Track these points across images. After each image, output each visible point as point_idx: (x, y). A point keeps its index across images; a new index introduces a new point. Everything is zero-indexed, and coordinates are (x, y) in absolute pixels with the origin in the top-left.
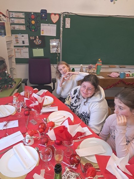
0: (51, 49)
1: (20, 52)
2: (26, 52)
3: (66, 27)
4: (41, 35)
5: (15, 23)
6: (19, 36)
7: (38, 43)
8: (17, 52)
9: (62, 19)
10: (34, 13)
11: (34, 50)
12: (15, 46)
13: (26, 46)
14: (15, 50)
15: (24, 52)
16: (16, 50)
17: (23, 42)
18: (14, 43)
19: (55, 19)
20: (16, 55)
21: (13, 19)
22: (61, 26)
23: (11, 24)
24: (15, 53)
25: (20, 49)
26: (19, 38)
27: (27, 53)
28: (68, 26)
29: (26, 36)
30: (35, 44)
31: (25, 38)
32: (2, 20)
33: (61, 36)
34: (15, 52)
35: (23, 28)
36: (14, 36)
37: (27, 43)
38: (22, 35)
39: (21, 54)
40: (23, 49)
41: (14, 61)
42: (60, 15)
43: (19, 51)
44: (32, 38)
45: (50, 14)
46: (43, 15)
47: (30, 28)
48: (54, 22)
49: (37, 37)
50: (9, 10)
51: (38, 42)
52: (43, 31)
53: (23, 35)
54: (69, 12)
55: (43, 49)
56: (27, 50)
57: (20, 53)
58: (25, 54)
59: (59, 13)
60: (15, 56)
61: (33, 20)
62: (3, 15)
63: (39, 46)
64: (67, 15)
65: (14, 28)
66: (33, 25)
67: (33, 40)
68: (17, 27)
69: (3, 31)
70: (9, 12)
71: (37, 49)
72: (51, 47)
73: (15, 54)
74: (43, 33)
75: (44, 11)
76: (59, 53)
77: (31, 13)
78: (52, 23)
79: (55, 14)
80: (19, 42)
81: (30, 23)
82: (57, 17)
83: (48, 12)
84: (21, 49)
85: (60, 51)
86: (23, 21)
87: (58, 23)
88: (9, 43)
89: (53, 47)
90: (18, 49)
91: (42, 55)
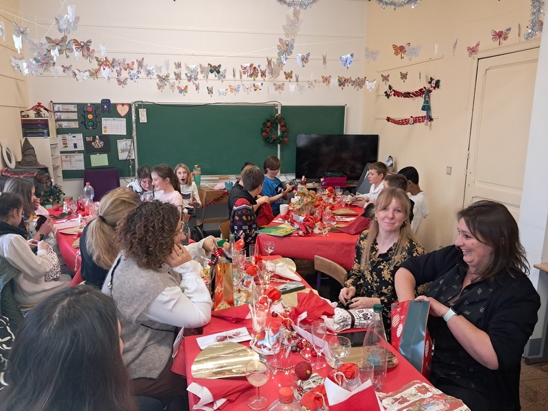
0: (120, 154)
1: (71, 160)
2: (80, 161)
3: (141, 122)
4: (103, 133)
5: (62, 118)
6: (69, 137)
7: (99, 146)
8: (66, 161)
9: (133, 110)
10: (91, 104)
11: (92, 157)
12: (61, 152)
13: (80, 152)
14: (61, 158)
15: (76, 161)
16: (64, 158)
17: (75, 146)
18: (61, 147)
19: (123, 111)
21: (59, 114)
22: (134, 118)
23: (57, 121)
25: (70, 155)
26: (68, 140)
27: (82, 162)
28: (143, 119)
29: (80, 136)
30: (93, 147)
31: (79, 139)
32: (43, 115)
33: (134, 134)
34: (62, 161)
35: (75, 125)
36: (60, 137)
37: (81, 147)
38: (73, 135)
39: (71, 164)
40: (75, 156)
41: (61, 175)
42: (130, 105)
43: (68, 159)
44: (88, 139)
45: (115, 105)
46: (105, 107)
47: (85, 125)
48: (122, 115)
49: (97, 137)
50: (54, 102)
51: (98, 144)
52: (105, 127)
53: (75, 135)
54: (144, 101)
55: (106, 155)
56: (81, 156)
57: (69, 162)
58: (78, 163)
59: (130, 102)
60: (62, 166)
61: (90, 113)
62: (45, 109)
63: (101, 151)
64: (141, 105)
65: (61, 126)
66: (90, 120)
67: (91, 142)
68: (65, 125)
69: (45, 131)
70: (54, 104)
71: (98, 154)
72: (119, 151)
73: (62, 164)
74: (105, 131)
75: (106, 102)
76: (133, 160)
77: (87, 104)
78: (119, 116)
79: (123, 105)
80: (68, 145)
81: (85, 118)
82: (126, 109)
83: (112, 102)
84: (72, 155)
85: (134, 156)
86: (75, 116)
87: (128, 117)
88: (53, 146)
89: (123, 151)
90: (66, 157)
91: (106, 163)
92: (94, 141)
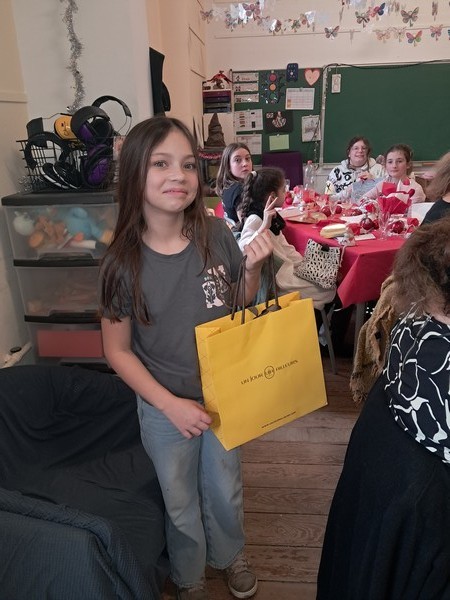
0: (303, 134)
2: (257, 143)
3: (333, 92)
4: (286, 108)
5: (241, 90)
6: (247, 113)
9: (325, 76)
10: (275, 71)
11: (272, 138)
12: (238, 133)
15: (253, 144)
17: (254, 125)
18: (238, 126)
19: (312, 78)
21: (238, 85)
22: (324, 90)
23: (236, 93)
25: (247, 137)
26: (246, 118)
27: (259, 145)
28: (336, 88)
29: (259, 112)
30: (273, 126)
31: (257, 117)
32: (223, 87)
33: (323, 108)
35: (255, 99)
36: (238, 113)
37: (260, 127)
38: (252, 111)
40: (253, 138)
42: (321, 70)
44: (269, 116)
45: (304, 70)
46: (292, 73)
48: (311, 84)
50: (234, 70)
51: (280, 122)
52: (289, 101)
53: (254, 111)
54: (339, 63)
55: (288, 135)
56: (259, 138)
58: (255, 147)
59: (321, 66)
61: (273, 83)
63: (282, 131)
64: (336, 69)
65: (239, 100)
66: (273, 92)
68: (244, 98)
69: (229, 106)
70: (233, 72)
71: (278, 135)
72: (304, 131)
74: (289, 106)
75: (293, 67)
76: (319, 142)
77: (270, 71)
78: (307, 85)
79: (313, 70)
80: (245, 124)
82: (317, 74)
83: (300, 67)
84: (250, 136)
85: (320, 137)
86: (255, 87)
87: (318, 85)
89: (308, 130)
90: (243, 139)
91: (286, 146)
92: (275, 118)
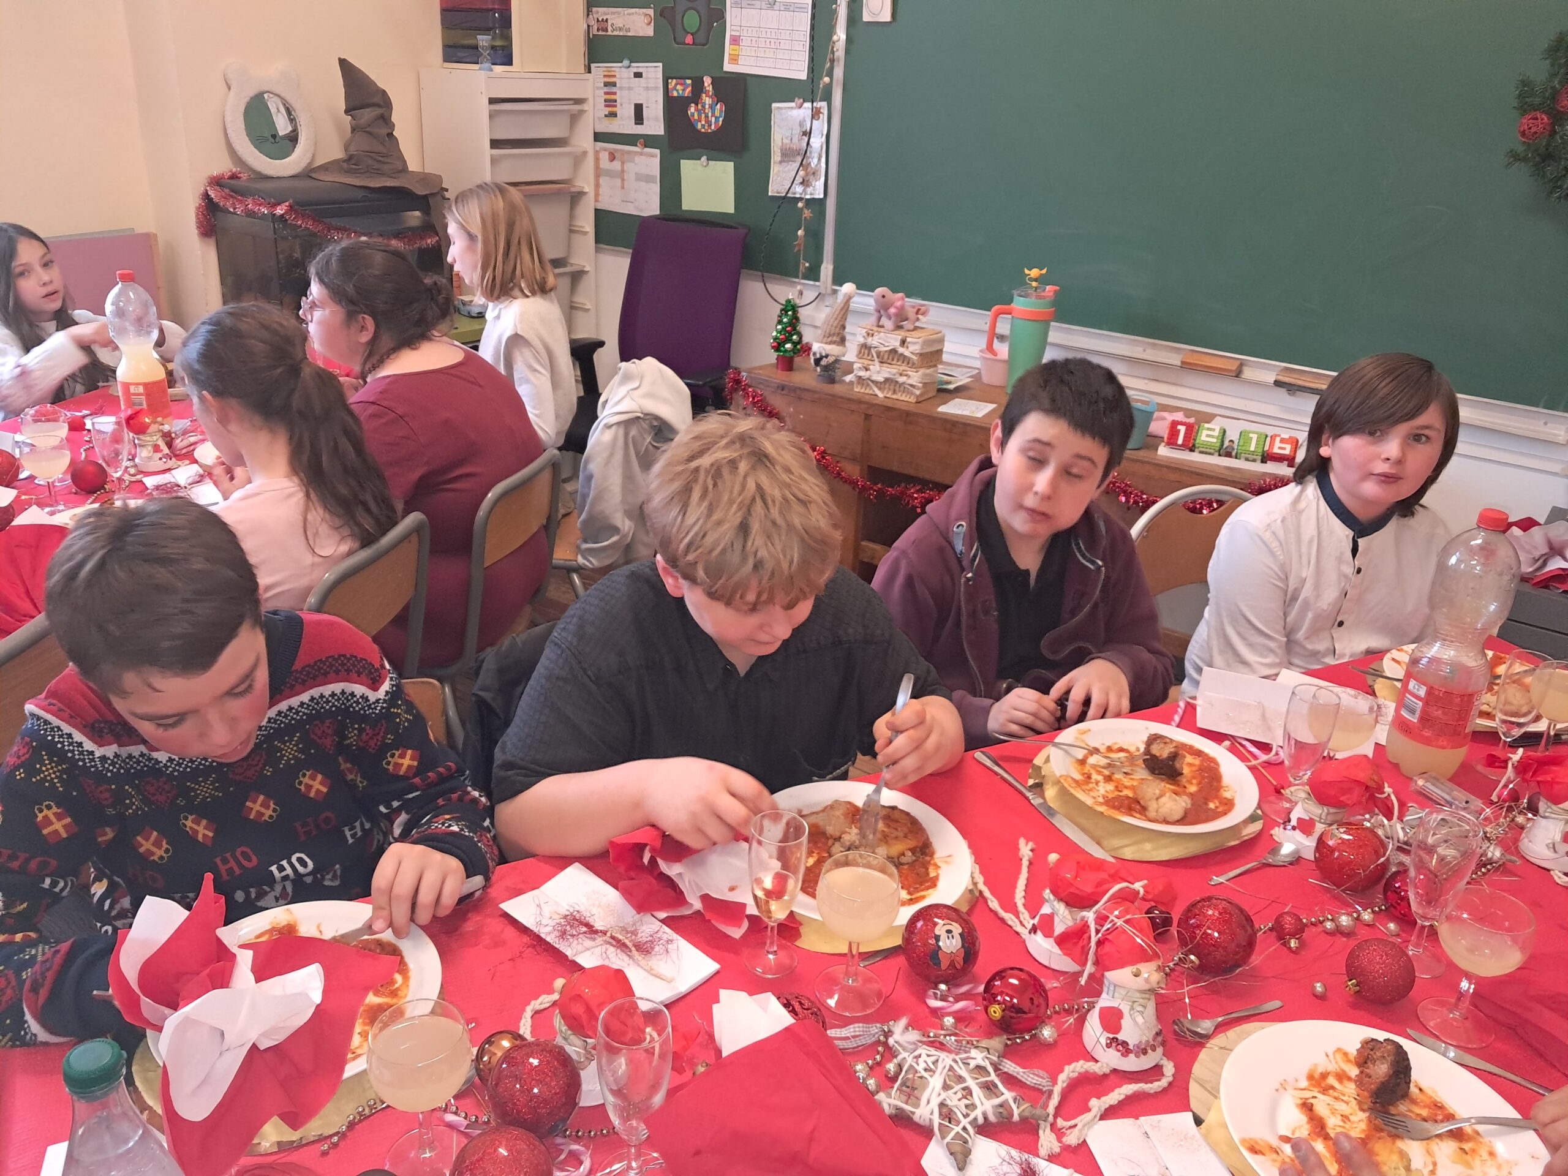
0: (772, 171)
1: (623, 171)
2: (648, 179)
3: (866, 17)
4: (728, 67)
6: (622, 72)
7: (710, 126)
8: (610, 174)
11: (686, 168)
12: (598, 137)
13: (649, 141)
14: (597, 160)
15: (639, 178)
16: (603, 160)
17: (639, 114)
18: (596, 116)
20: (601, 191)
24: (597, 176)
25: (623, 152)
26: (621, 88)
27: (653, 185)
29: (654, 72)
31: (648, 90)
33: (838, 77)
34: (598, 173)
35: (641, 24)
36: (598, 69)
37: (655, 125)
38: (636, 67)
39: (623, 188)
40: (637, 159)
41: (587, 223)
43: (616, 165)
44: (678, 89)
47: (673, 26)
49: (707, 81)
51: (709, 113)
52: (736, 40)
53: (641, 67)
55: (731, 164)
56: (650, 162)
57: (619, 181)
58: (641, 188)
60: (597, 195)
63: (714, 146)
65: (603, 23)
66: (692, 6)
67: (684, 103)
68: (613, 21)
69: (486, 41)
71: (704, 158)
72: (776, 156)
73: (597, 186)
74: (734, 60)
76: (817, 205)
80: (618, 110)
84: (629, 152)
85: (821, 185)
89: (787, 156)
90: (612, 158)
91: (727, 205)
92: (696, 97)
